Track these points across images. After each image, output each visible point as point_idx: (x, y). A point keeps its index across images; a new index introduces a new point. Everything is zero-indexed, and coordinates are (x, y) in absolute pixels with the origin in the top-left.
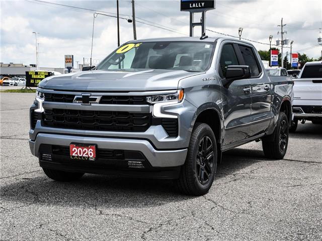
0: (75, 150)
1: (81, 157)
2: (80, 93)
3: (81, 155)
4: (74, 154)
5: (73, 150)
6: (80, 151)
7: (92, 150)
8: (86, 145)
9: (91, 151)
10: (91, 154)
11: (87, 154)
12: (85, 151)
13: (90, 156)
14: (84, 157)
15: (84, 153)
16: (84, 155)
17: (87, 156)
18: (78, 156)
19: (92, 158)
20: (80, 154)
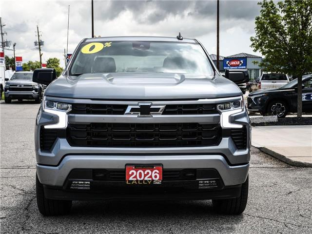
0: (133, 173)
1: (141, 181)
2: (136, 102)
3: (142, 179)
4: (131, 179)
5: (130, 173)
6: (140, 173)
7: (158, 172)
8: (151, 166)
9: (156, 172)
10: (156, 177)
11: (151, 177)
12: (148, 173)
13: (154, 179)
14: (146, 181)
15: (145, 176)
16: (146, 179)
17: (151, 179)
18: (137, 181)
19: (157, 181)
20: (140, 177)
